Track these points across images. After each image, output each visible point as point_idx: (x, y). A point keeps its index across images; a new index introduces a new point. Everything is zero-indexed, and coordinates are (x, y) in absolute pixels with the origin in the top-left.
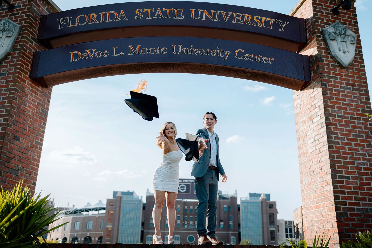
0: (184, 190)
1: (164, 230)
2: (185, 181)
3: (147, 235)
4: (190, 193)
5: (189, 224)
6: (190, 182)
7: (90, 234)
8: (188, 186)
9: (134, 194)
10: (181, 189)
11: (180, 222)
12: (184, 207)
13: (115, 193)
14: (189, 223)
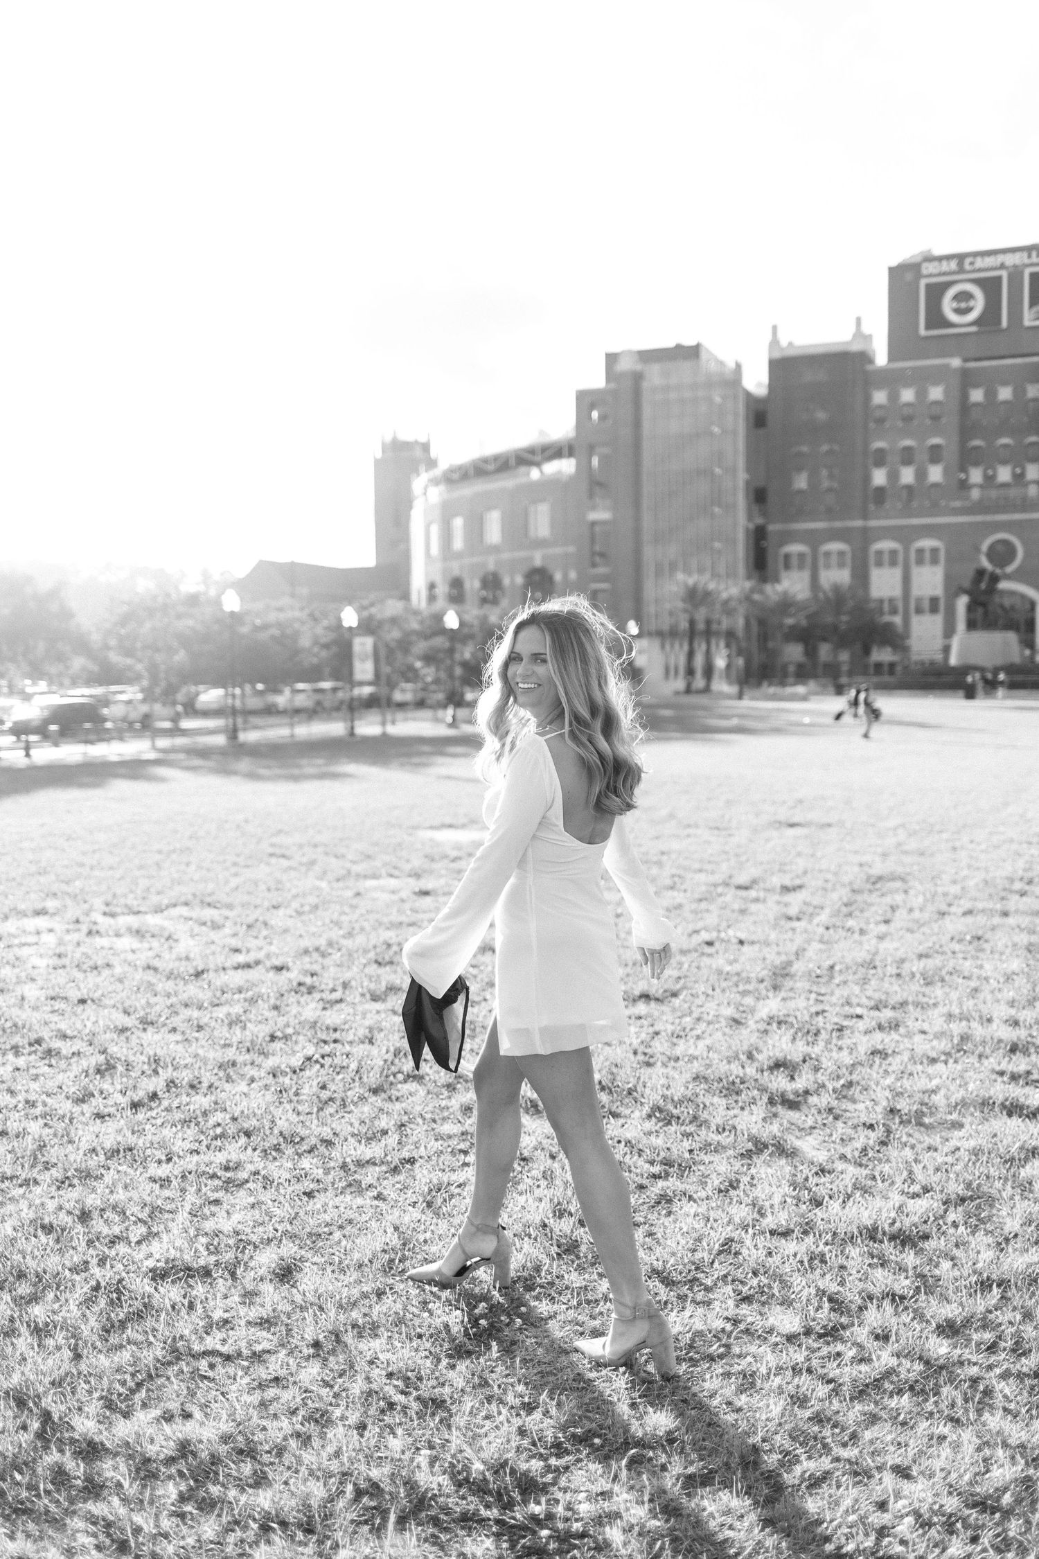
0: (968, 310)
1: (865, 517)
2: (980, 263)
3: (782, 544)
4: (1004, 323)
5: (989, 479)
6: (1002, 266)
7: (544, 558)
8: (990, 286)
9: (704, 356)
10: (958, 311)
11: (946, 472)
12: (965, 396)
13: (611, 359)
14: (993, 477)
